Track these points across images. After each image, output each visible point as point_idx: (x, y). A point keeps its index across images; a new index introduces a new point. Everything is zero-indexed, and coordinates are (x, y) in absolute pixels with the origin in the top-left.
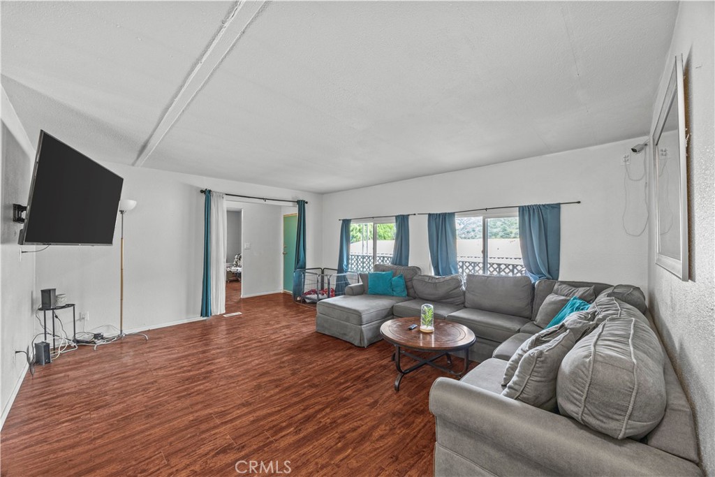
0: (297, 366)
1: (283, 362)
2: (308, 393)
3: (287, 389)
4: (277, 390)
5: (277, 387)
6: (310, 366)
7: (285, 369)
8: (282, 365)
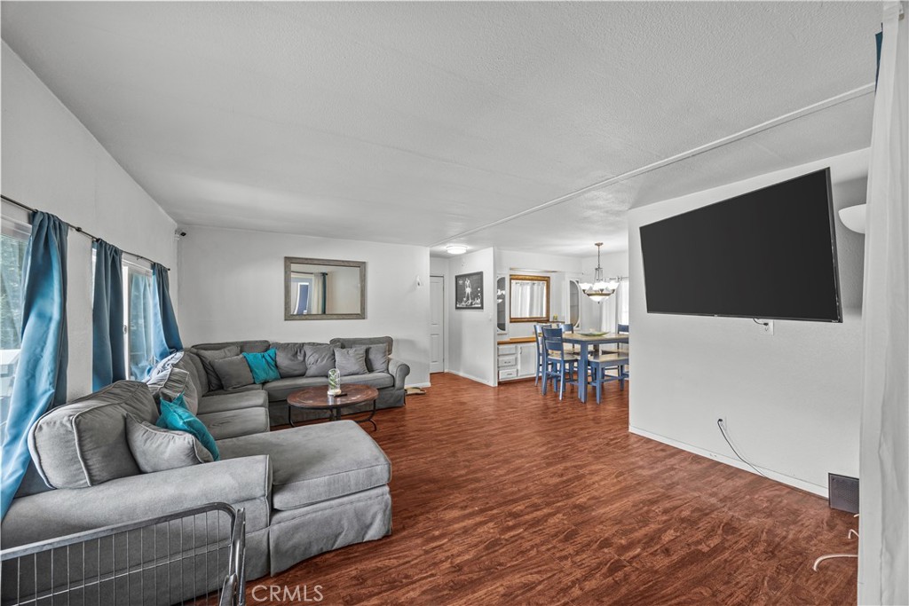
0: (449, 459)
1: (465, 467)
2: (445, 437)
3: (461, 442)
4: (470, 442)
5: (471, 444)
6: (435, 458)
7: (464, 458)
8: (467, 463)
